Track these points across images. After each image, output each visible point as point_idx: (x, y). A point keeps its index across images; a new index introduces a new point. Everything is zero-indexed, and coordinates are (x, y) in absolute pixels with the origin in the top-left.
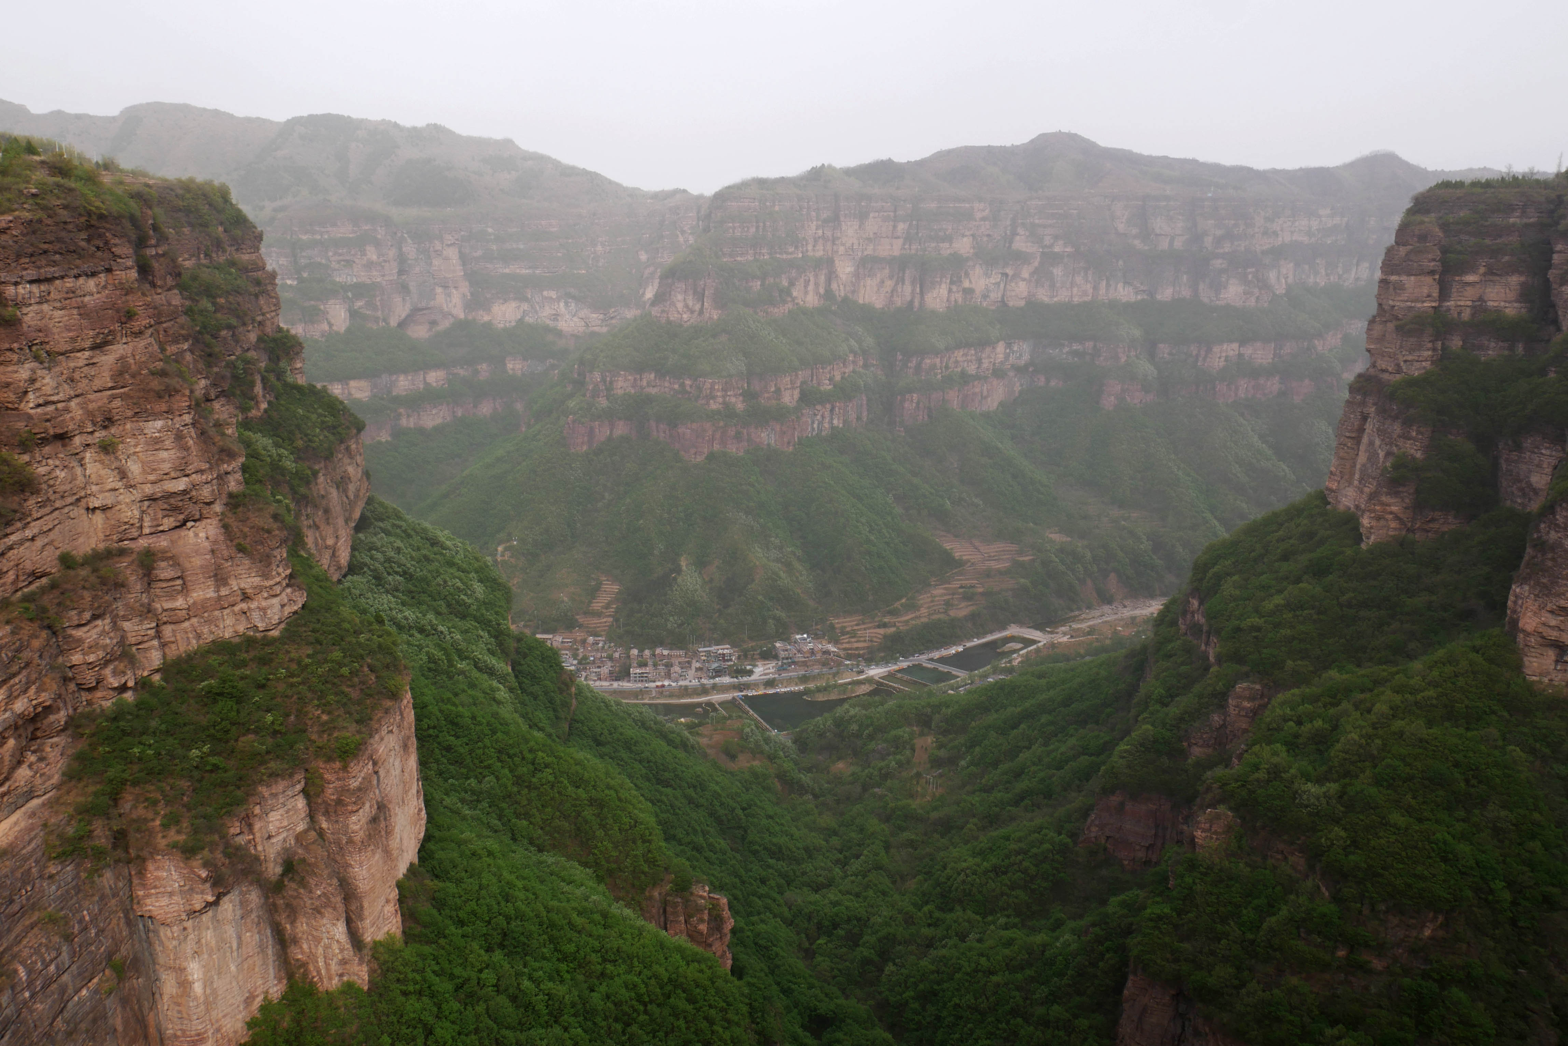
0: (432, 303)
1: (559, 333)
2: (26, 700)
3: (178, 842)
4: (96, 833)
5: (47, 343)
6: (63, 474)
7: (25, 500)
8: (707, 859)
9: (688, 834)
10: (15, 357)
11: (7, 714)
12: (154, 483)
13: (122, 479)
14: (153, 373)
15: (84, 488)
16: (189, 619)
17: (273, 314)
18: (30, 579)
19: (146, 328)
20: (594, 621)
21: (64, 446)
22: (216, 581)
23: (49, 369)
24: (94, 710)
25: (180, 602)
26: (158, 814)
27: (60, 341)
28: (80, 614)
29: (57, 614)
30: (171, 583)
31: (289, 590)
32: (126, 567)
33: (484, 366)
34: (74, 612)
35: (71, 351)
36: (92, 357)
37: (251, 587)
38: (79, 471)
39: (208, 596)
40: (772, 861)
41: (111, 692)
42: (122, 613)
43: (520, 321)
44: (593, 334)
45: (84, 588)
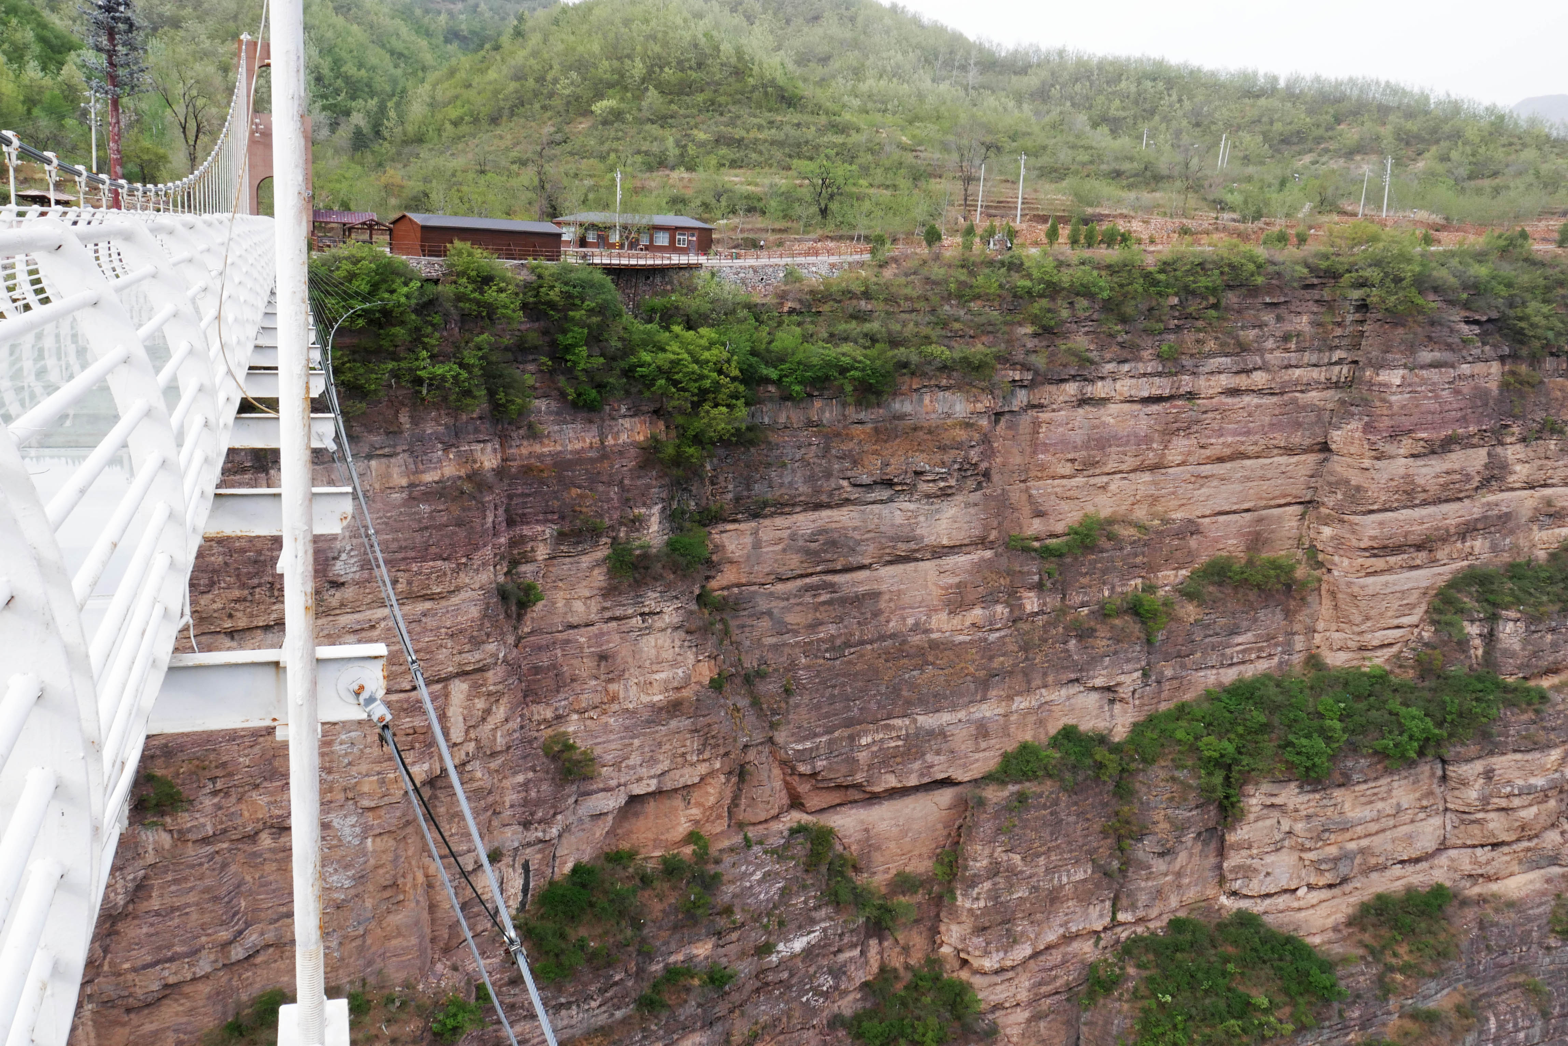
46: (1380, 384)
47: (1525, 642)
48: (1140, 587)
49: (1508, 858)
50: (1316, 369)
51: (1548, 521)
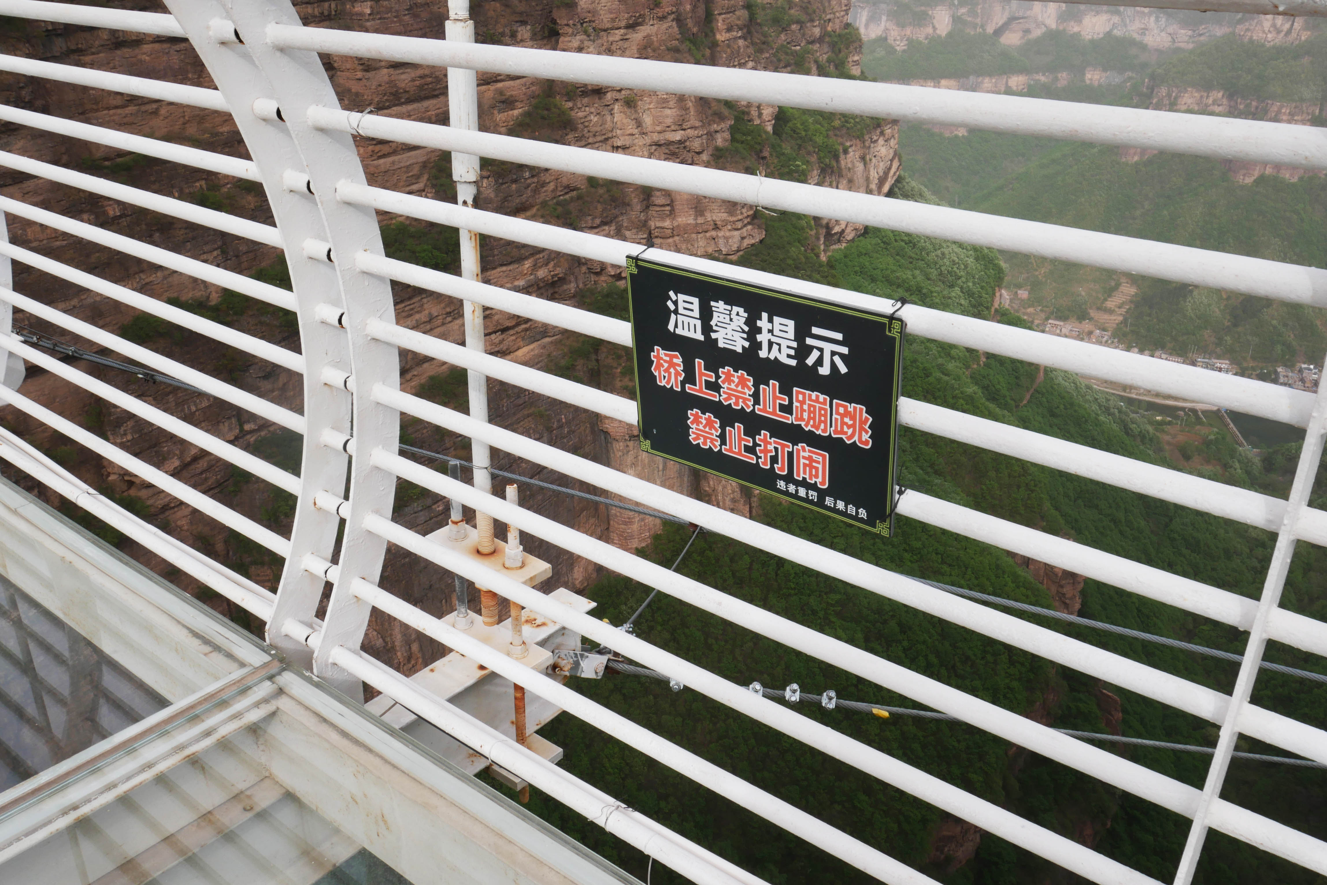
0: (1028, 13)
1: (1143, 47)
2: (546, 270)
3: (627, 387)
4: (578, 367)
5: (594, 21)
6: (596, 119)
7: (567, 135)
8: (1121, 533)
9: (1110, 507)
10: (570, 31)
11: (532, 277)
12: (660, 132)
13: (638, 127)
14: (668, 49)
15: (612, 131)
16: (673, 236)
17: (842, 13)
18: (566, 191)
19: (669, 14)
20: (1103, 317)
21: (600, 99)
22: (696, 212)
23: (594, 41)
24: (596, 288)
25: (667, 223)
26: (620, 365)
27: (605, 19)
28: (593, 219)
29: (577, 216)
30: (663, 209)
31: (749, 227)
32: (632, 192)
33: (1064, 75)
34: (590, 218)
35: (612, 29)
36: (626, 34)
37: (720, 220)
38: (608, 118)
39: (689, 222)
40: (1185, 551)
41: (610, 278)
42: (625, 224)
43: (1109, 34)
44: (1178, 50)
45: (599, 202)
46: (357, 14)
47: (497, 191)
48: (204, 186)
49: (514, 338)
50: (309, 6)
51: (502, 106)
